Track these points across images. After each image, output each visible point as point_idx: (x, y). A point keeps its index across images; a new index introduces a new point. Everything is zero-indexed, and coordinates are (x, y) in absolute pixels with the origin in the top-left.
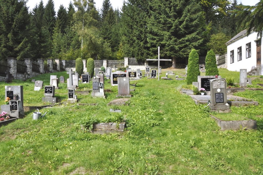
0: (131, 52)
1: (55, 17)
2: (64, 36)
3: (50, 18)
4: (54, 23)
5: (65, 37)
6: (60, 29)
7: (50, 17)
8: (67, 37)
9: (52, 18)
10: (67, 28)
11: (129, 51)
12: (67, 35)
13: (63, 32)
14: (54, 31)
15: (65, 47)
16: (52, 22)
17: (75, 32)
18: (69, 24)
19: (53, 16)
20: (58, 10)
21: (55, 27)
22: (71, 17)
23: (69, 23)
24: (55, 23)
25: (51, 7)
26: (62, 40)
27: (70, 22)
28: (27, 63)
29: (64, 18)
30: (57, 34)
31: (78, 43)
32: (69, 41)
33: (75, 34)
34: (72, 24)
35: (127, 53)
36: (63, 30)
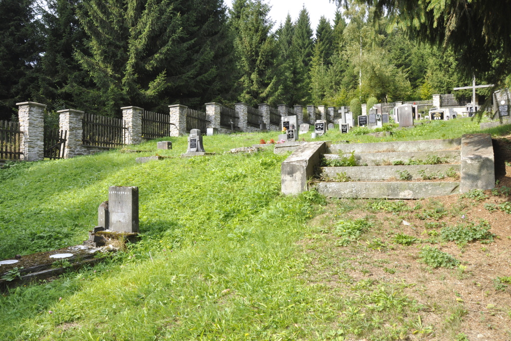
0: (446, 84)
1: (313, 39)
2: (329, 70)
3: (305, 42)
4: (312, 49)
5: (332, 72)
6: (322, 59)
7: (304, 40)
8: (335, 71)
9: (307, 42)
10: (335, 56)
11: (442, 83)
12: (335, 68)
13: (328, 63)
14: (311, 62)
15: (331, 88)
16: (307, 49)
17: (347, 61)
18: (337, 47)
19: (309, 37)
20: (318, 26)
21: (313, 55)
22: (340, 35)
23: (336, 45)
24: (314, 50)
25: (305, 23)
26: (326, 78)
27: (338, 43)
28: (281, 111)
29: (327, 39)
30: (316, 67)
31: (353, 80)
32: (338, 77)
33: (348, 64)
34: (341, 48)
35: (437, 86)
36: (326, 60)
